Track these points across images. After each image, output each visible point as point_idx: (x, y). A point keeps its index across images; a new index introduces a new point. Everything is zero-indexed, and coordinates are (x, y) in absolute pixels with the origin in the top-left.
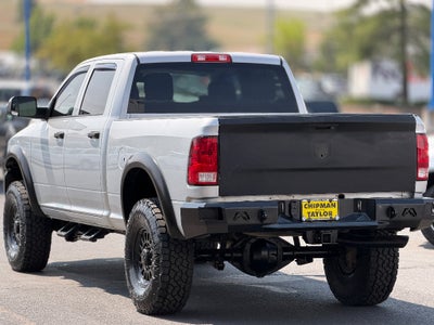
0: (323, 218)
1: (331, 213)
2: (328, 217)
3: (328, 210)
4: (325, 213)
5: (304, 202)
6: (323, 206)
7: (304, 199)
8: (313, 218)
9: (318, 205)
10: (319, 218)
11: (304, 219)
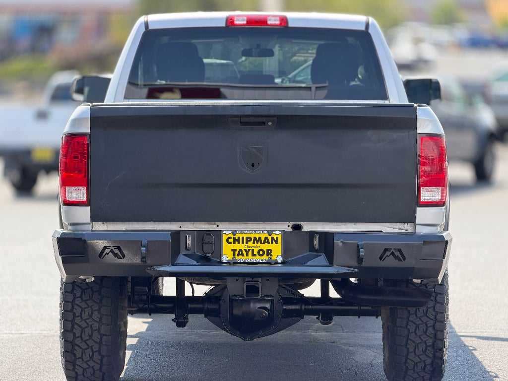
0: (258, 259)
1: (269, 252)
2: (265, 258)
3: (265, 247)
4: (261, 253)
5: (226, 234)
6: (257, 240)
7: (226, 229)
8: (240, 259)
9: (248, 239)
10: (250, 258)
11: (224, 259)
